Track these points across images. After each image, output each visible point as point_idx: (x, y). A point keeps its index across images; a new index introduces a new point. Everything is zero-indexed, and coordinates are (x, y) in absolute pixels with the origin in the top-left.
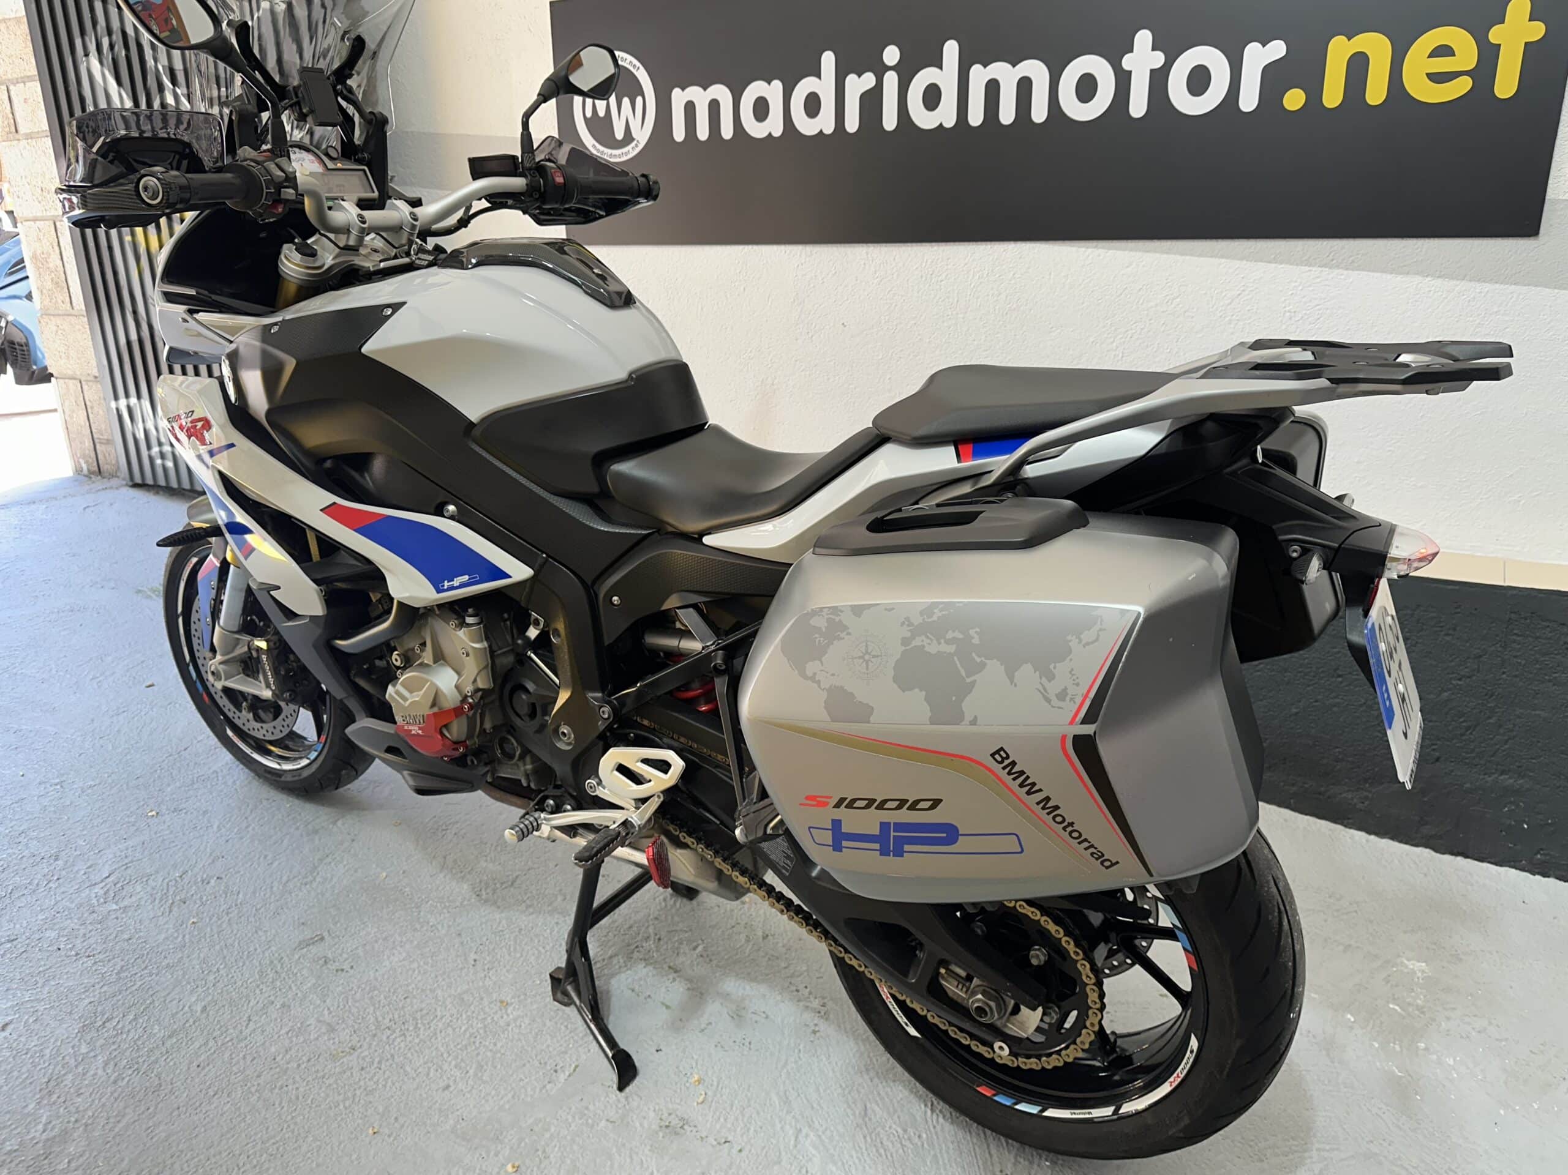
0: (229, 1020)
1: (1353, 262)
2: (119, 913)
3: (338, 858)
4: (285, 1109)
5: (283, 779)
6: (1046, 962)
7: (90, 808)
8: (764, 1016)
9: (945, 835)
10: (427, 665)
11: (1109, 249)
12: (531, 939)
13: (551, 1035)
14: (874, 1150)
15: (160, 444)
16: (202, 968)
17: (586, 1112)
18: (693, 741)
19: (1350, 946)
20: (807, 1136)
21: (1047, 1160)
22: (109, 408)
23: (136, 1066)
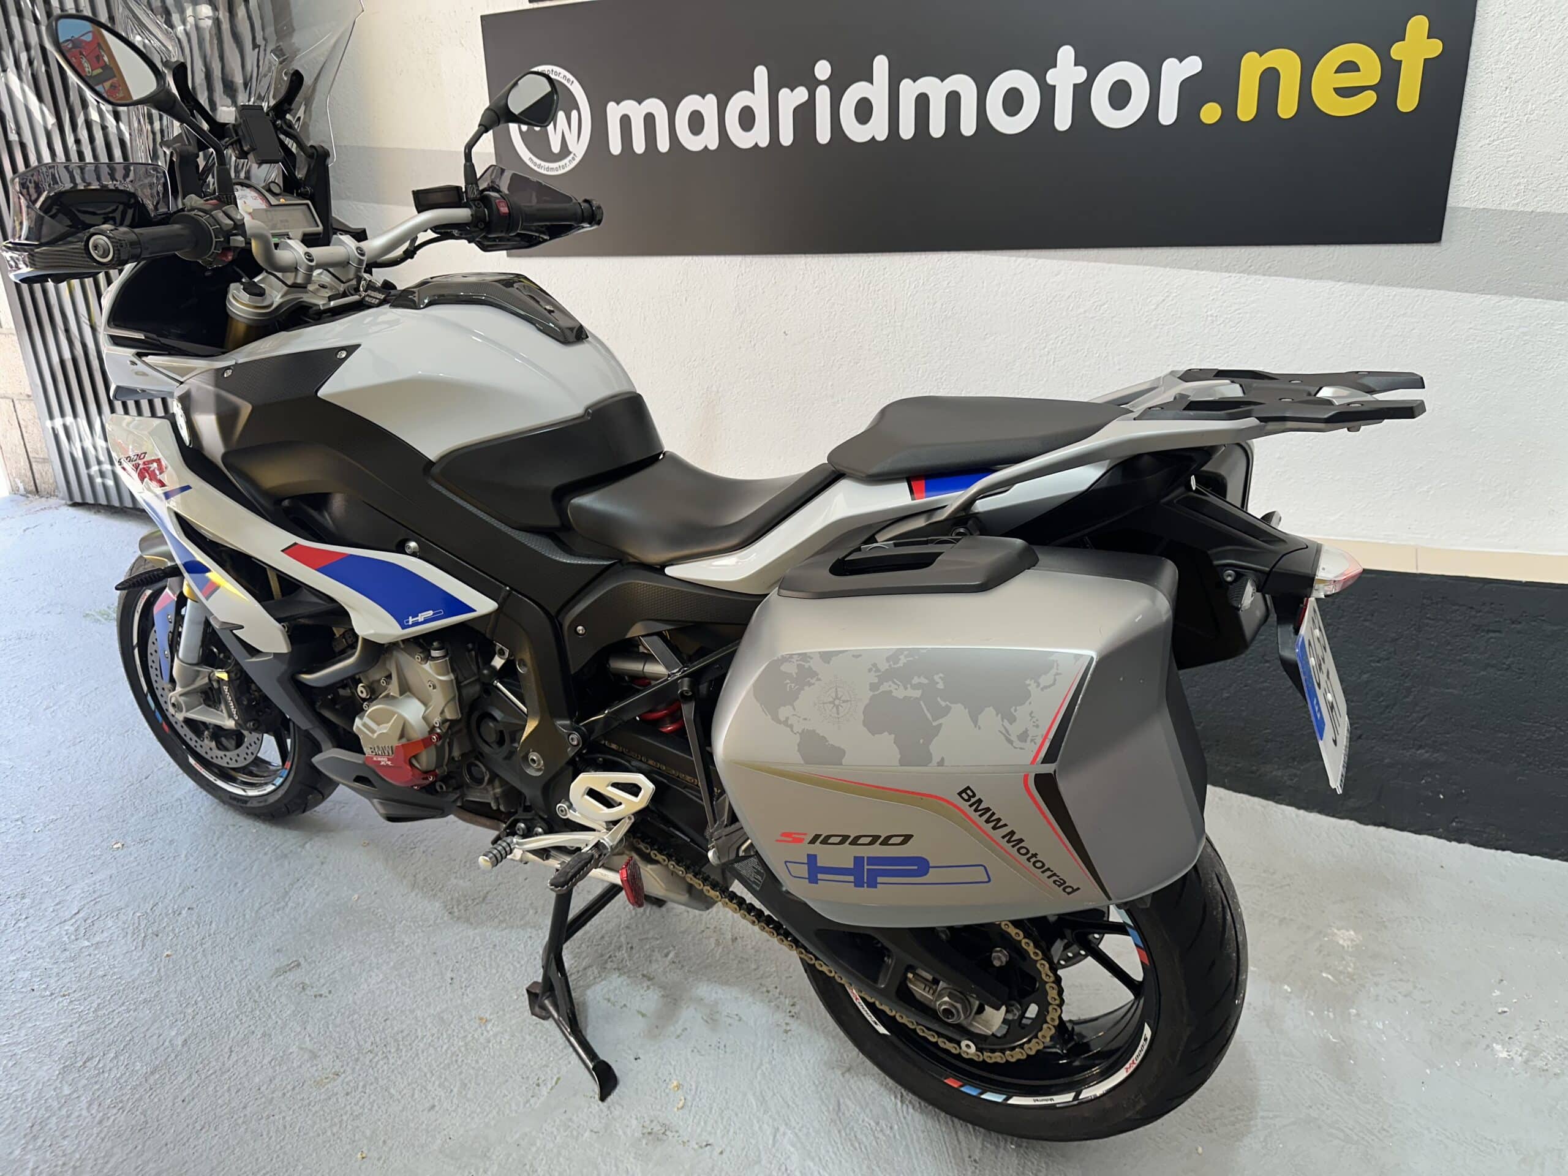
0: (211, 1052)
1: (1270, 267)
2: (92, 948)
3: (309, 882)
4: (273, 1139)
5: (249, 805)
6: (1007, 962)
7: (53, 842)
8: (737, 1018)
9: (916, 867)
10: (394, 698)
11: (1040, 258)
12: (506, 954)
13: (531, 1049)
14: (849, 1144)
15: (99, 463)
16: (179, 1002)
17: (570, 1124)
18: (662, 763)
19: (1285, 918)
20: (784, 1134)
21: (1012, 1144)
22: (44, 429)
23: (120, 1105)
